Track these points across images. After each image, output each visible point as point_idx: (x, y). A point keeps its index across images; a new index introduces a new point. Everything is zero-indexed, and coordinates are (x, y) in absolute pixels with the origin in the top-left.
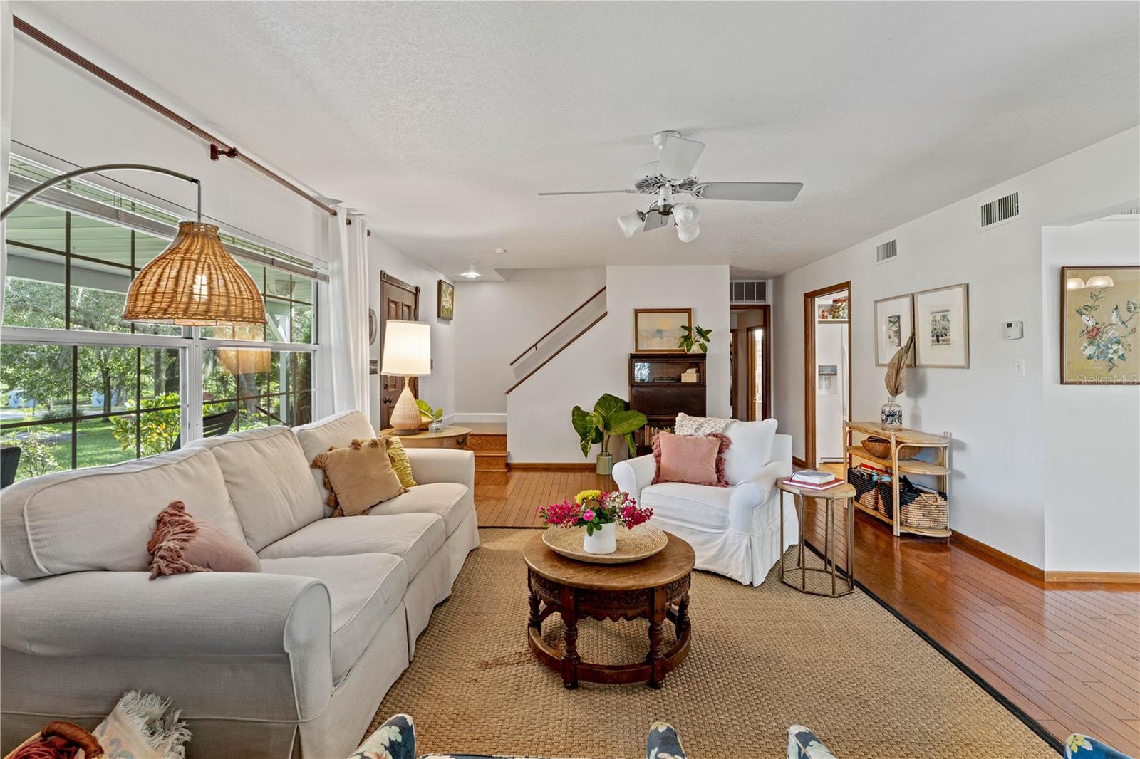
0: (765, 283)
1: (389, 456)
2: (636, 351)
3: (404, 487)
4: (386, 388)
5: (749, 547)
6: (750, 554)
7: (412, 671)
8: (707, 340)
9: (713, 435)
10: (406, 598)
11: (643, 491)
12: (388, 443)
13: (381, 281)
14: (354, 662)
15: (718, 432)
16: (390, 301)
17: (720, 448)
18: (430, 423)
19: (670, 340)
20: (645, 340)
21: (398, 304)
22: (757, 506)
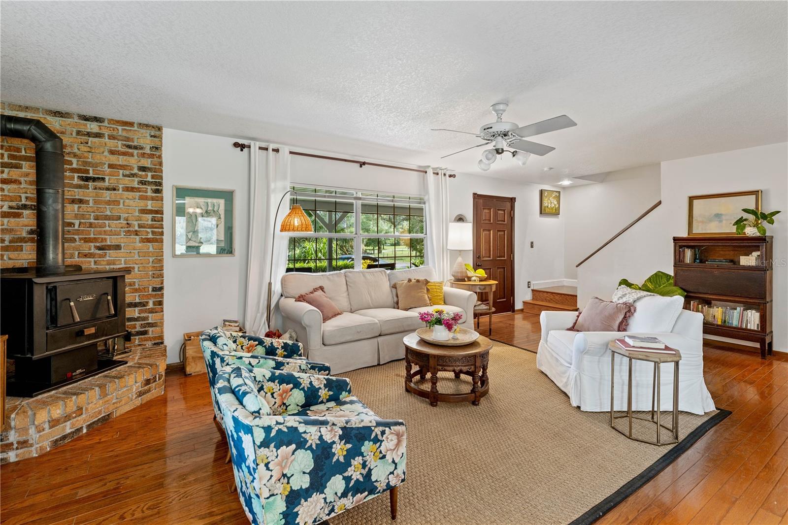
1: (427, 288)
2: (688, 235)
3: (431, 304)
4: (478, 258)
5: (578, 380)
6: (579, 385)
7: (378, 367)
8: (772, 222)
9: (625, 303)
10: (380, 339)
11: (549, 332)
12: (427, 282)
13: (474, 199)
14: (334, 343)
15: (629, 302)
16: (483, 209)
17: (625, 314)
18: (472, 277)
19: (731, 223)
20: (700, 224)
21: (492, 210)
22: (583, 352)
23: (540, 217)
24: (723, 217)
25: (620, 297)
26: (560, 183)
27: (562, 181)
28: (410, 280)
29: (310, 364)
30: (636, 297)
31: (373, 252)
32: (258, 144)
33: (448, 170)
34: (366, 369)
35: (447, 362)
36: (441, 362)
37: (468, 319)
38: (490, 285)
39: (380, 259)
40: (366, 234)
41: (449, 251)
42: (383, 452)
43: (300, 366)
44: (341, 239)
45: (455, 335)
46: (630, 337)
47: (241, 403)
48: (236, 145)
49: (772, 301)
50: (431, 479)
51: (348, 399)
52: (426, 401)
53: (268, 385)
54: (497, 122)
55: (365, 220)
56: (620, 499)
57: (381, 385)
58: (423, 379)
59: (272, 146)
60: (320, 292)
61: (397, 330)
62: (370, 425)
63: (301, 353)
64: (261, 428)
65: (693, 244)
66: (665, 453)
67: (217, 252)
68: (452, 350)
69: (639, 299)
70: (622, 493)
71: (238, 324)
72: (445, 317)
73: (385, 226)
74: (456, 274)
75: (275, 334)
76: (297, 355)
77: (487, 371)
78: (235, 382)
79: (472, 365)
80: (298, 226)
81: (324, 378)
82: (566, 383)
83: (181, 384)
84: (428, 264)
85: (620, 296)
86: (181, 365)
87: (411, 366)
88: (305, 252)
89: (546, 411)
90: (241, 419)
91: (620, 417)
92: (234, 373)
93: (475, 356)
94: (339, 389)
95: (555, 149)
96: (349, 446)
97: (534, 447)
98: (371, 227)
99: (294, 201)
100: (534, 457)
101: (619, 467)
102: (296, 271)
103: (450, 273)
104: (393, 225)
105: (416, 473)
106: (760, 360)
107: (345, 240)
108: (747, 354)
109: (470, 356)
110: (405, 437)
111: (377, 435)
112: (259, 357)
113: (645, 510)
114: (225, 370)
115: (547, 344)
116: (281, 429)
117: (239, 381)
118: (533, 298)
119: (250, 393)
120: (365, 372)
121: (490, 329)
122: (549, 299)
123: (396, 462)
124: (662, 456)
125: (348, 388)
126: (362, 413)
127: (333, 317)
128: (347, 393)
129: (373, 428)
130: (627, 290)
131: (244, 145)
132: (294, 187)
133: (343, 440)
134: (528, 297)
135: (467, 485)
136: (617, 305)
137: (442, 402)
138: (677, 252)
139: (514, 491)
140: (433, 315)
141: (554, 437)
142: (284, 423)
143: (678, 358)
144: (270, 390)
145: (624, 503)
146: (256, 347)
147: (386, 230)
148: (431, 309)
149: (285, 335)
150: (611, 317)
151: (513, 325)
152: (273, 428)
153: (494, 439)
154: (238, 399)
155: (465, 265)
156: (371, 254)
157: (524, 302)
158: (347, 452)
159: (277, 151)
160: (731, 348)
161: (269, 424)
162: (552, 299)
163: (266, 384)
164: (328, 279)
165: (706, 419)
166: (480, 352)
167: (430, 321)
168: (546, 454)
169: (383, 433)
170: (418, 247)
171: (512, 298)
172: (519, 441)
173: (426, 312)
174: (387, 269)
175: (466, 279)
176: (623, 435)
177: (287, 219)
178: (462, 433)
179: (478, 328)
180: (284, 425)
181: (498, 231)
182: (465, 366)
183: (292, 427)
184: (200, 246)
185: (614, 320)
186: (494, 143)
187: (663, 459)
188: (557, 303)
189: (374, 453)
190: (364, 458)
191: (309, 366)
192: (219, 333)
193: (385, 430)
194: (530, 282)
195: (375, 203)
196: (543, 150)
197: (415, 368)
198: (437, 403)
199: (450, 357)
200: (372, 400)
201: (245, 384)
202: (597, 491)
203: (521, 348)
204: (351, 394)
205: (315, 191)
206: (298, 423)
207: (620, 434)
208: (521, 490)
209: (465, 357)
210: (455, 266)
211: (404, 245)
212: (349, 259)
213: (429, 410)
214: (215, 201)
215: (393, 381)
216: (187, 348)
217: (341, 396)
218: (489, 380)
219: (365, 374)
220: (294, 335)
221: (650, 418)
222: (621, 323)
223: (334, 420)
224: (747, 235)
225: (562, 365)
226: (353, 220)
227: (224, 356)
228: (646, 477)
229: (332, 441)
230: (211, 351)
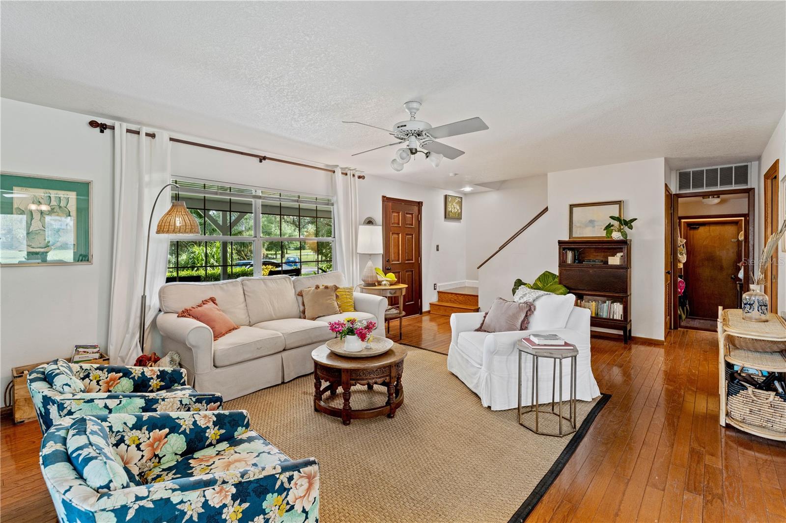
0: (747, 166)
1: (336, 294)
2: (570, 239)
3: (341, 311)
4: (387, 261)
5: (489, 381)
6: (489, 385)
7: (282, 386)
8: (631, 228)
9: (526, 303)
10: (285, 354)
11: (459, 334)
12: (336, 288)
13: (383, 202)
14: (228, 363)
15: (530, 301)
16: (392, 212)
17: (527, 313)
18: (383, 281)
19: (601, 228)
20: (579, 229)
21: (400, 213)
22: (494, 352)
23: (445, 221)
24: (596, 224)
25: (521, 297)
26: (462, 189)
27: (464, 187)
28: (317, 287)
29: (194, 396)
30: (535, 297)
31: (275, 257)
32: (125, 126)
33: (357, 171)
34: (268, 389)
35: (360, 376)
36: (354, 376)
37: (379, 326)
38: (401, 289)
39: (283, 264)
40: (267, 236)
41: (358, 255)
42: (290, 503)
43: (181, 401)
44: (236, 244)
45: (369, 344)
46: (535, 335)
47: (80, 476)
48: (93, 124)
49: (631, 294)
50: (347, 515)
51: (244, 436)
52: (338, 420)
53: (130, 436)
54: (410, 120)
55: (266, 223)
56: (536, 500)
57: (286, 407)
58: (334, 395)
59: (144, 130)
60: (211, 304)
61: (304, 343)
62: (274, 472)
63: (185, 381)
64: (110, 512)
65: (573, 247)
66: (567, 444)
67: (74, 259)
68: (366, 362)
69: (537, 298)
70: (537, 493)
71: (98, 349)
72: (358, 326)
73: (289, 230)
74: (366, 279)
75: (149, 359)
76: (179, 384)
77: (401, 379)
78: (74, 443)
79: (387, 376)
80: (180, 227)
81: (213, 414)
82: (477, 383)
83: (8, 436)
84: (336, 269)
85: (521, 295)
86: (8, 410)
87: (321, 382)
88: (193, 258)
89: (460, 415)
90: (75, 503)
91: (526, 413)
92: (74, 429)
93: (390, 366)
94: (233, 425)
95: (464, 153)
96: (246, 505)
97: (452, 456)
98: (273, 230)
99: (176, 198)
100: (453, 468)
101: (531, 465)
102: (180, 281)
103: (360, 278)
104: (298, 229)
105: (329, 510)
106: (623, 345)
107: (243, 244)
108: (613, 341)
109: (384, 367)
110: (317, 478)
111: (282, 483)
112: (121, 397)
113: (558, 507)
114: (61, 425)
115: (457, 345)
116: (142, 506)
117: (82, 440)
118: (439, 300)
119: (96, 458)
120: (267, 393)
121: (401, 334)
122: (453, 300)
123: (307, 510)
124: (565, 447)
125: (245, 422)
126: (264, 452)
127: (227, 333)
128: (244, 428)
129: (277, 476)
130: (527, 290)
131: (106, 125)
132: (176, 181)
133: (237, 500)
134: (434, 299)
135: (387, 514)
136: (519, 304)
137: (356, 419)
138: (561, 253)
139: (436, 512)
140: (345, 325)
141: (470, 443)
142: (148, 497)
143: (576, 353)
144: (134, 441)
145: (540, 504)
146: (119, 380)
147: (290, 234)
148: (342, 318)
149: (164, 358)
150: (515, 317)
151: (421, 327)
152: (130, 508)
153: (412, 454)
154: (75, 469)
155: (375, 269)
156: (273, 258)
157: (430, 304)
158: (243, 515)
159: (153, 136)
160: (602, 336)
161: (123, 504)
162: (455, 300)
163: (129, 434)
164: (222, 288)
165: (594, 404)
166: (395, 362)
167: (341, 331)
168: (465, 463)
169: (290, 479)
170: (324, 251)
171: (420, 300)
172: (437, 453)
173: (337, 322)
174: (290, 275)
175: (376, 284)
176: (531, 430)
177: (166, 218)
178: (378, 452)
179: (388, 333)
180: (149, 499)
181: (406, 234)
182: (380, 378)
183: (161, 499)
184: (47, 252)
185: (517, 319)
186: (407, 143)
187: (566, 450)
188: (460, 303)
189: (280, 506)
190: (266, 516)
191: (194, 399)
192: (58, 369)
193: (293, 475)
194: (436, 284)
195: (277, 203)
196: (452, 153)
197: (325, 384)
198: (350, 421)
199: (363, 370)
200: (275, 427)
201: (90, 444)
202: (515, 495)
203: (431, 351)
204: (249, 429)
205: (205, 187)
206: (171, 491)
207: (528, 430)
208: (444, 510)
209: (380, 368)
210: (365, 270)
211: (309, 249)
212: (247, 265)
213: (342, 430)
214: (62, 194)
215: (301, 401)
216: (16, 387)
217: (236, 434)
218: (403, 388)
219: (266, 396)
220: (176, 358)
221: (550, 409)
222: (523, 322)
223: (224, 476)
224: (614, 239)
225: (473, 366)
226: (252, 223)
227: (63, 402)
228: (555, 472)
229: (221, 505)
230: (43, 396)
